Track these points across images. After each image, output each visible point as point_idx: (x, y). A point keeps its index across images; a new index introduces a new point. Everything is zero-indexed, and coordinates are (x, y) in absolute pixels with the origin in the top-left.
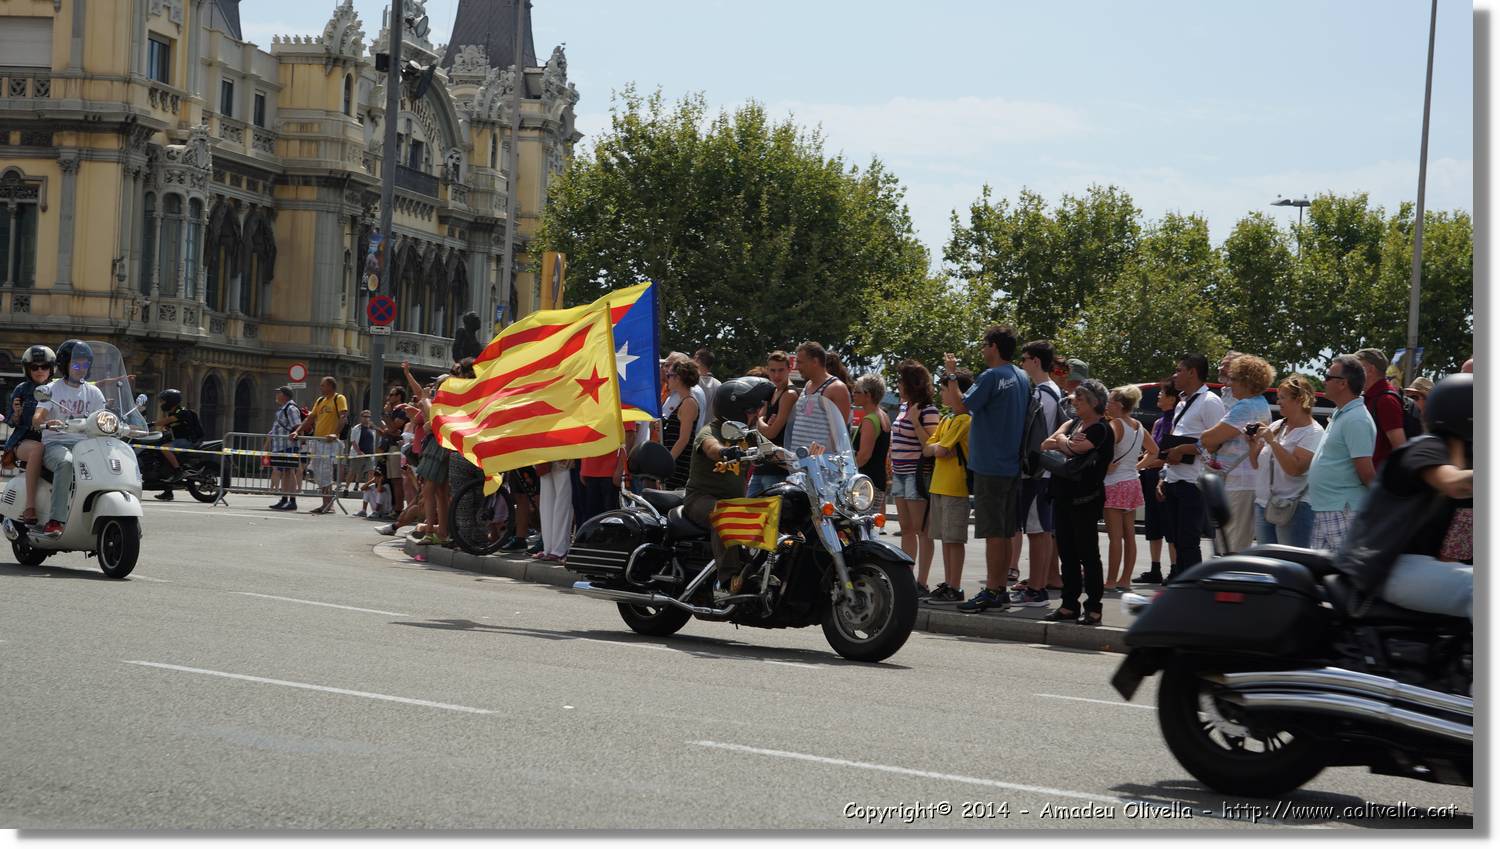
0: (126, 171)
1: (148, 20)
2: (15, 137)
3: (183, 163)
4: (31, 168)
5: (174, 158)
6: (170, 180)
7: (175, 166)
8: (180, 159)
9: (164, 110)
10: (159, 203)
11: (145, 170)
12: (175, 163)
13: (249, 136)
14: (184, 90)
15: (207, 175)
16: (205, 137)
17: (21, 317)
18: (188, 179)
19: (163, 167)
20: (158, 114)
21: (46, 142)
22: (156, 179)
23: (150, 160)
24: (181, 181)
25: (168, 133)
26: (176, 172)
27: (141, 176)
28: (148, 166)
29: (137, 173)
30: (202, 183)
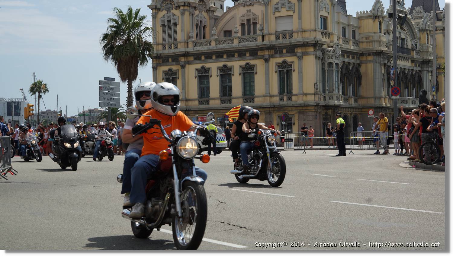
0: (316, 57)
1: (319, 12)
2: (284, 51)
3: (333, 53)
4: (289, 59)
5: (330, 52)
6: (329, 59)
7: (330, 54)
8: (331, 52)
9: (326, 38)
10: (326, 65)
11: (322, 56)
12: (330, 53)
13: (351, 43)
14: (332, 32)
15: (339, 56)
16: (338, 44)
17: (290, 103)
18: (334, 58)
19: (327, 55)
20: (324, 40)
21: (294, 51)
22: (325, 59)
23: (323, 53)
24: (332, 59)
25: (328, 44)
26: (331, 56)
27: (321, 58)
28: (322, 55)
29: (319, 58)
30: (338, 58)
